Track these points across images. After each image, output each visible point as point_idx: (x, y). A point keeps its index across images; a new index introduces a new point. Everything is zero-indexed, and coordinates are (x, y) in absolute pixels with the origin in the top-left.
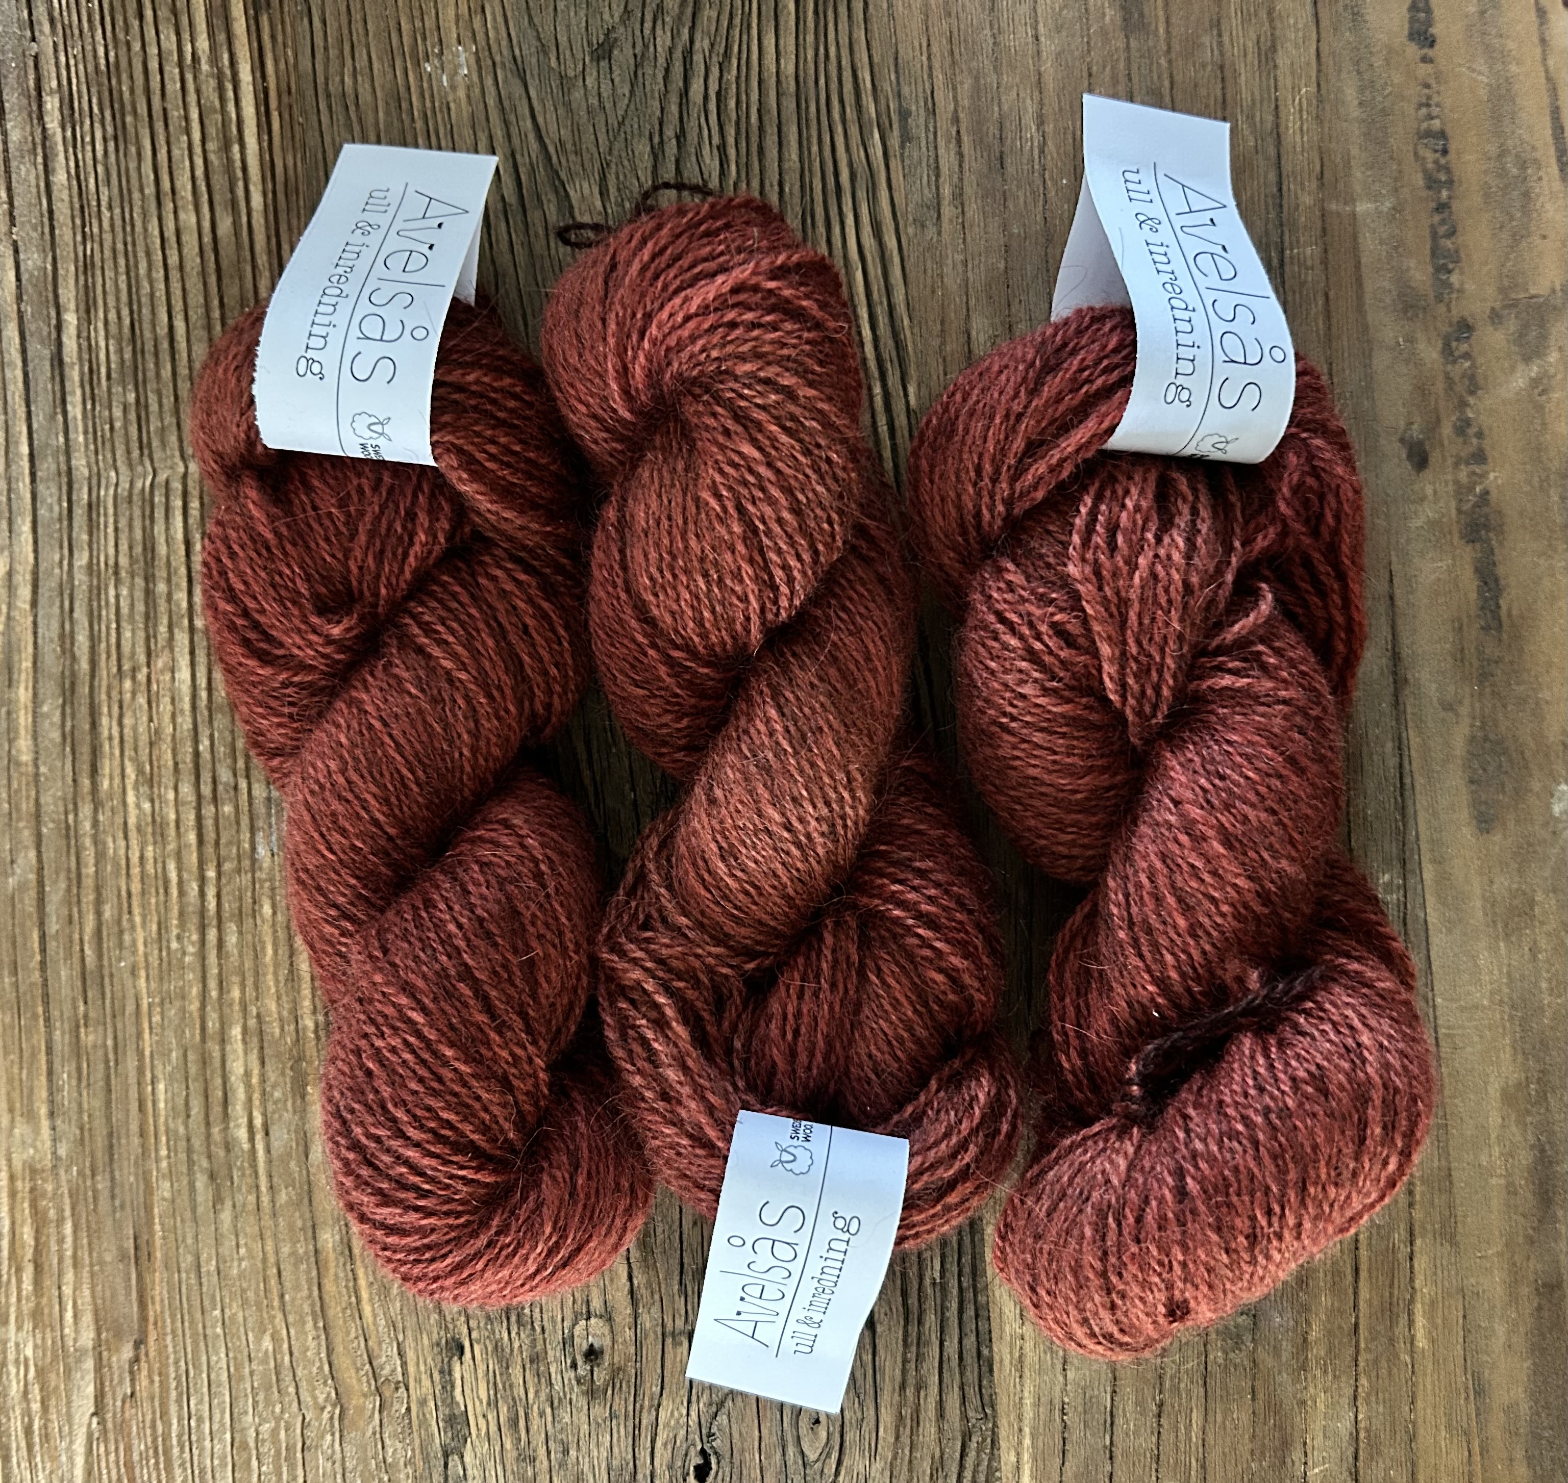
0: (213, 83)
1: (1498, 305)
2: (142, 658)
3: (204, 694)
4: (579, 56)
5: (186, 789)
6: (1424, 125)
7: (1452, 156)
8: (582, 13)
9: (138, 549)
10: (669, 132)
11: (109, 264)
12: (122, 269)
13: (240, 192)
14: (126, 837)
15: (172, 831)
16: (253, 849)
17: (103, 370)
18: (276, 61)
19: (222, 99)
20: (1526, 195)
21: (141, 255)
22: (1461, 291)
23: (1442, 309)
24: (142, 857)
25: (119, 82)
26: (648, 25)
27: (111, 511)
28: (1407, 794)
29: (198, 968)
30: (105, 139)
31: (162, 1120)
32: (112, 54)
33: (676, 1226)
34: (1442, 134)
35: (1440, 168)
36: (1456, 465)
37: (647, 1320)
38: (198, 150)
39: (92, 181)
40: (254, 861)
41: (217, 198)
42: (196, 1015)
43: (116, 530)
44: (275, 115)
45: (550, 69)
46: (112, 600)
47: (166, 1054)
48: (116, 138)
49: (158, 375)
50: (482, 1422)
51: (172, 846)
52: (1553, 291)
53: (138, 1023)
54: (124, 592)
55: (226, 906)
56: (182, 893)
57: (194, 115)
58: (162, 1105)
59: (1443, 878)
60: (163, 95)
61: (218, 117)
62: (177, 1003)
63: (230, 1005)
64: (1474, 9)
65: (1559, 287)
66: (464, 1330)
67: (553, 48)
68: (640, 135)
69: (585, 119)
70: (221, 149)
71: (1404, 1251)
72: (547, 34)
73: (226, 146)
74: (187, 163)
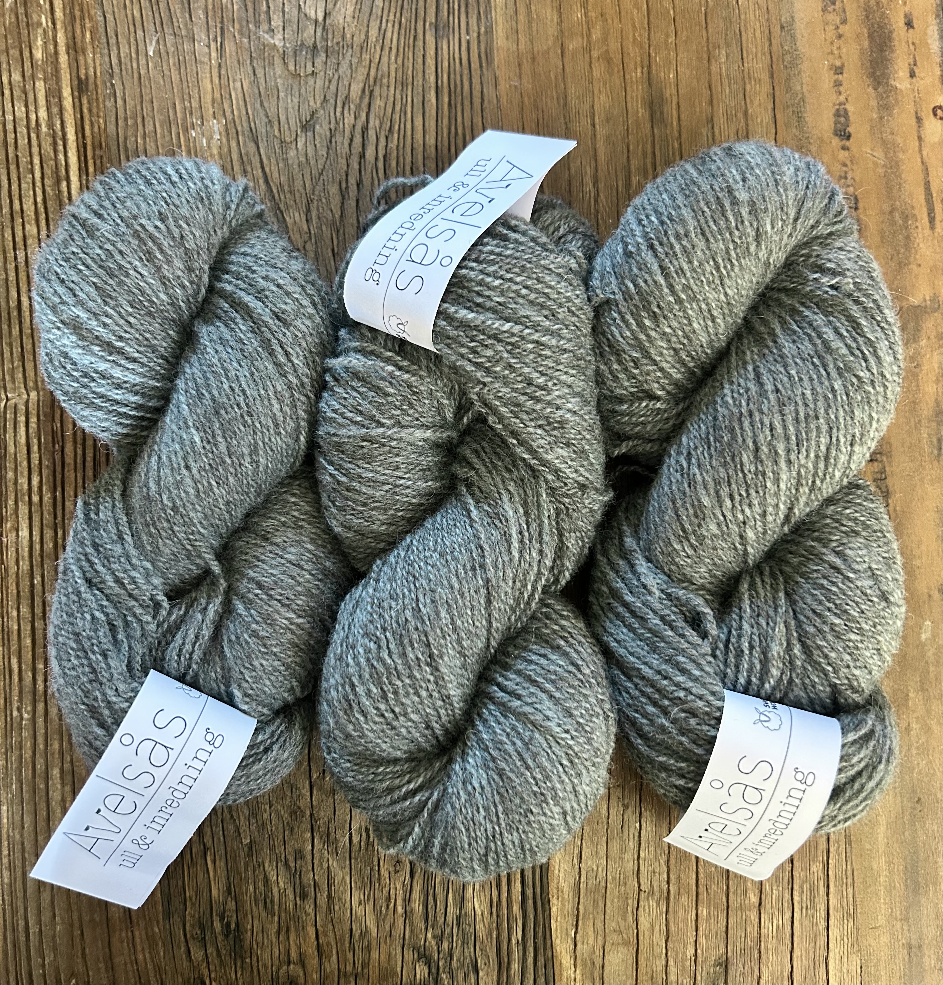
0: (50, 140)
3: (38, 547)
4: (293, 129)
5: (25, 610)
7: (860, 211)
8: (296, 100)
10: (352, 181)
15: (15, 637)
18: (92, 125)
19: (55, 151)
20: (908, 238)
26: (339, 110)
29: (31, 729)
31: (4, 830)
33: (348, 905)
34: (855, 197)
37: (328, 967)
38: (38, 184)
42: (29, 760)
44: (91, 162)
45: (275, 136)
47: (8, 787)
49: (10, 333)
51: (14, 648)
52: (925, 300)
56: (21, 679)
57: (36, 161)
58: (5, 820)
60: (16, 147)
61: (52, 163)
62: (16, 753)
63: (53, 754)
64: (875, 116)
65: (928, 298)
66: (206, 972)
67: (276, 123)
68: (333, 182)
69: (296, 171)
70: (54, 184)
71: (823, 924)
72: (272, 112)
73: (58, 182)
74: (31, 193)
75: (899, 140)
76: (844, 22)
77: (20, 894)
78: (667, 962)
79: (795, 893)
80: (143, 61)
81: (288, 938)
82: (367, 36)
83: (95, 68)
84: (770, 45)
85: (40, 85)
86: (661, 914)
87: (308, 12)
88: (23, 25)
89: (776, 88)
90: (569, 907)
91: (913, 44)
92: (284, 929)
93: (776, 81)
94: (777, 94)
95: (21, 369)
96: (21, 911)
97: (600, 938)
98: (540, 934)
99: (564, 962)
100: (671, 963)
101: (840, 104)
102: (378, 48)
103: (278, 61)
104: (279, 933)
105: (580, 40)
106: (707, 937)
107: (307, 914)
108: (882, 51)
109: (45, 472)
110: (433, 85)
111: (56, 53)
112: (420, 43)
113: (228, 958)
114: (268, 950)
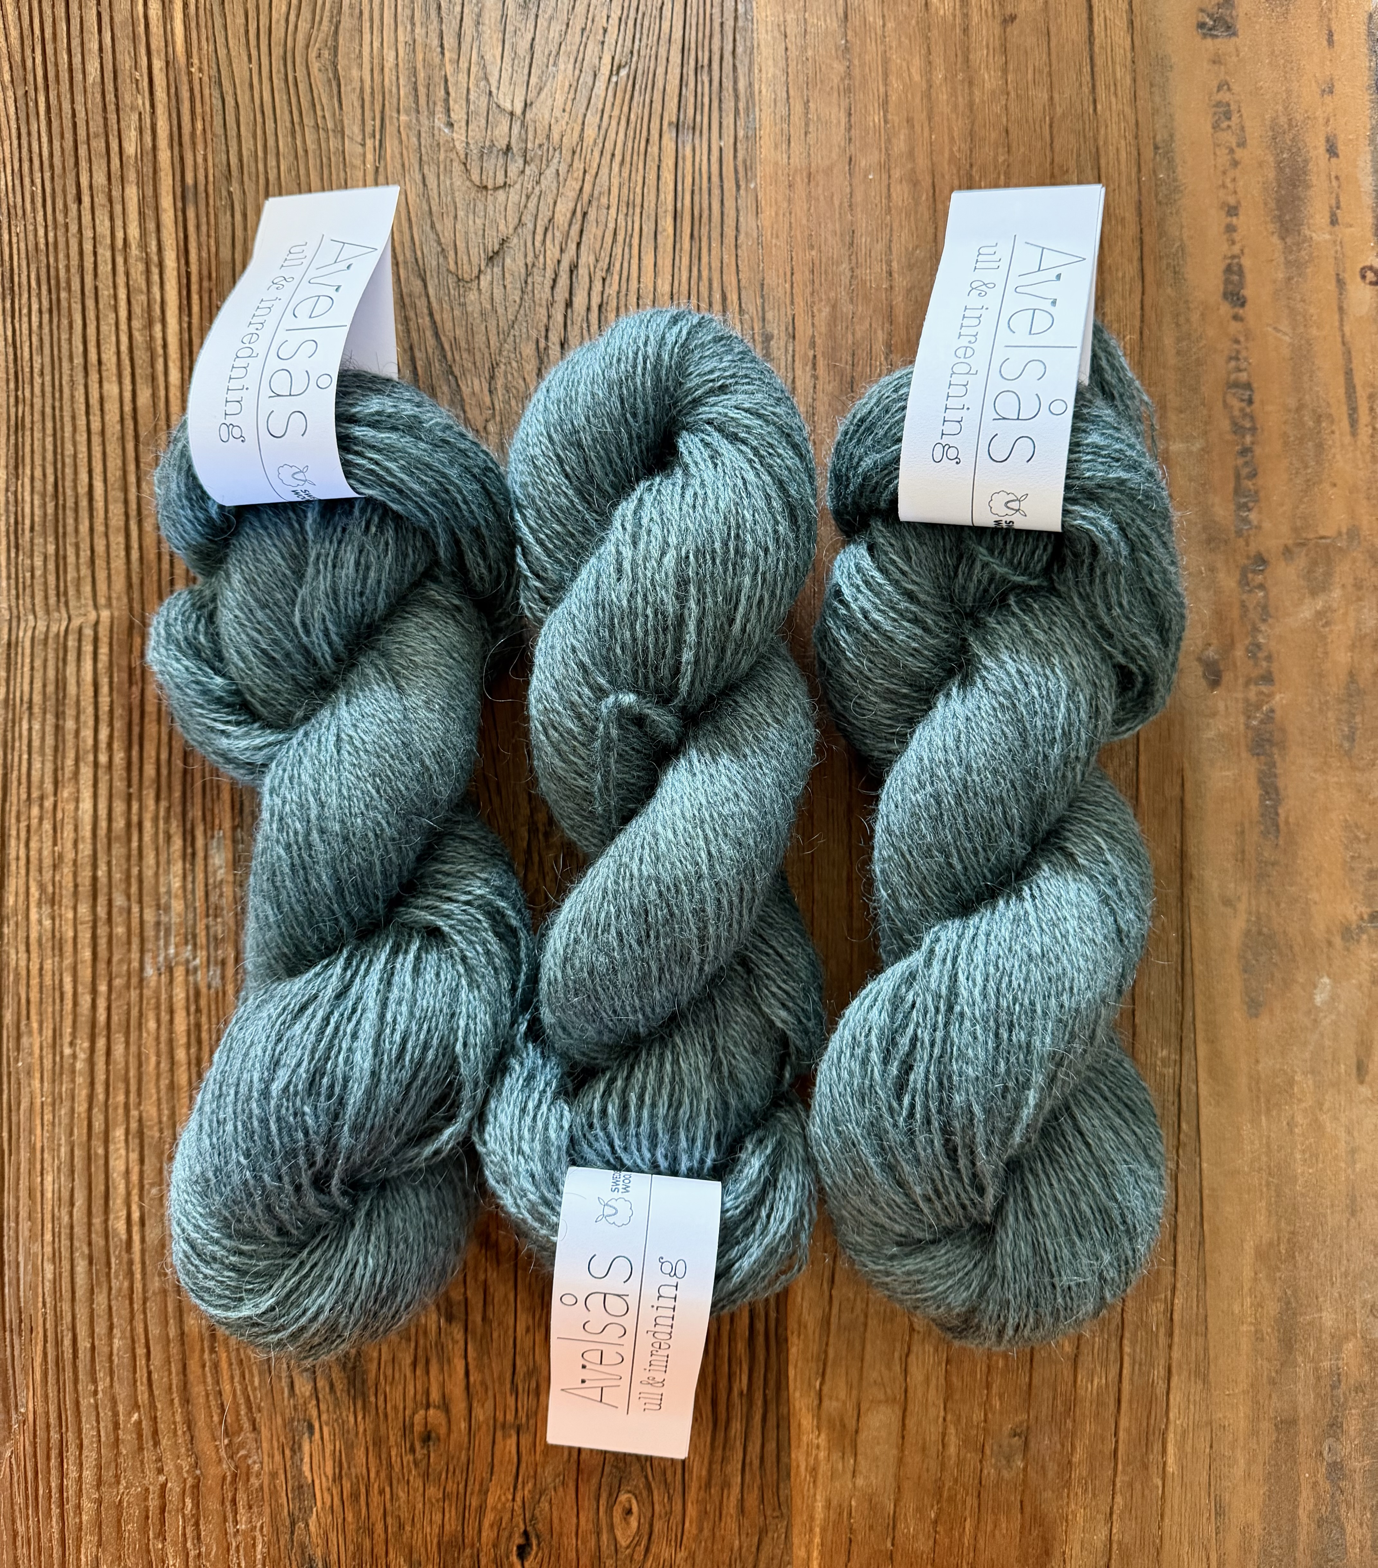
0: (141, 267)
1: (1290, 542)
2: (49, 787)
3: (103, 824)
4: (475, 260)
5: (84, 909)
6: (1233, 377)
7: (1257, 405)
8: (479, 222)
9: (51, 688)
10: (555, 338)
11: (38, 426)
12: (49, 430)
13: (160, 367)
14: (28, 951)
15: (68, 948)
16: (142, 968)
17: (28, 522)
19: (149, 282)
20: (1320, 447)
21: (67, 419)
22: (1259, 527)
23: (1241, 542)
24: (41, 969)
25: (56, 260)
26: (539, 238)
27: (28, 651)
28: (1188, 979)
29: (87, 1074)
30: (40, 312)
31: (48, 1208)
32: (51, 235)
33: (511, 1332)
34: (1248, 386)
35: (1245, 415)
36: (1247, 684)
37: (480, 1414)
38: (123, 326)
39: (26, 349)
40: (141, 980)
41: (138, 371)
42: (84, 1115)
43: (32, 668)
44: (195, 297)
45: (448, 271)
46: (25, 733)
47: (55, 1150)
48: (51, 311)
49: (77, 531)
50: (326, 1495)
51: (68, 961)
52: (1340, 534)
53: (30, 1119)
54: (36, 726)
55: (115, 1018)
56: (75, 1004)
57: (122, 294)
58: (49, 1195)
59: (1216, 1054)
60: (96, 275)
61: (144, 297)
62: (67, 1104)
63: (116, 1108)
64: (1280, 276)
65: (1344, 530)
66: (315, 1413)
67: (452, 253)
68: (528, 337)
69: (478, 321)
70: (144, 327)
71: (1161, 1386)
72: (447, 238)
73: (150, 324)
74: (114, 339)
75: (1312, 310)
76: (1242, 144)
77: (67, 1295)
78: (945, 1428)
79: (1126, 1342)
80: (272, 162)
81: (428, 1373)
82: (581, 138)
83: (206, 170)
84: (1139, 171)
85: (132, 192)
86: (940, 1363)
87: (501, 103)
88: (111, 107)
89: (1146, 231)
90: (814, 1348)
91: (1337, 178)
92: (423, 1361)
93: (1145, 221)
94: (1147, 238)
95: (89, 579)
96: (68, 1318)
97: (854, 1392)
98: (772, 1384)
99: (804, 1422)
100: (952, 1430)
101: (1233, 257)
102: (597, 154)
103: (457, 167)
104: (414, 1364)
105: (877, 153)
106: (1001, 1397)
107: (455, 1342)
108: (1295, 186)
109: (118, 725)
110: (671, 208)
111: (154, 147)
112: (654, 149)
113: (345, 1395)
114: (401, 1388)
